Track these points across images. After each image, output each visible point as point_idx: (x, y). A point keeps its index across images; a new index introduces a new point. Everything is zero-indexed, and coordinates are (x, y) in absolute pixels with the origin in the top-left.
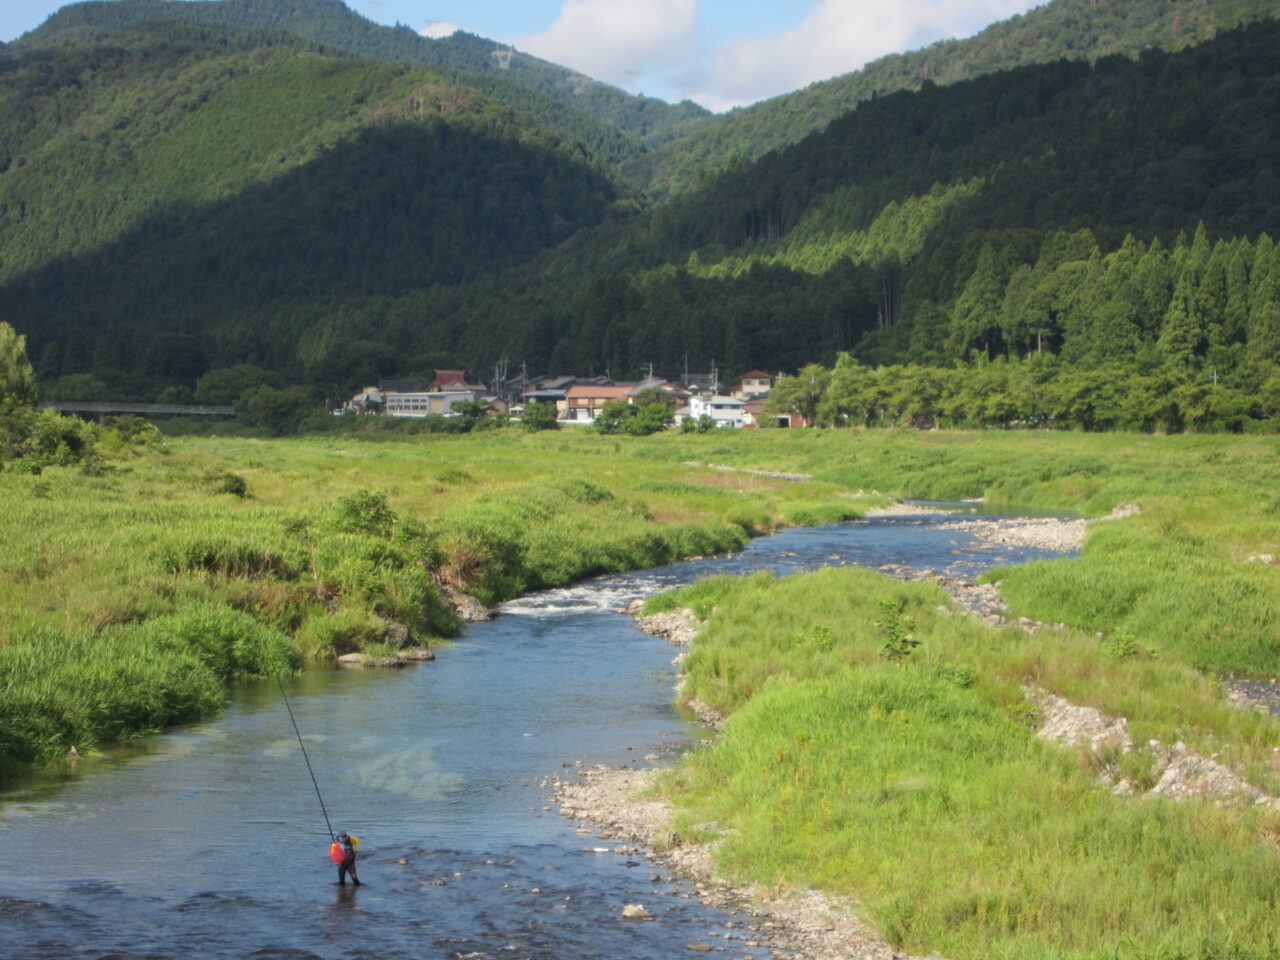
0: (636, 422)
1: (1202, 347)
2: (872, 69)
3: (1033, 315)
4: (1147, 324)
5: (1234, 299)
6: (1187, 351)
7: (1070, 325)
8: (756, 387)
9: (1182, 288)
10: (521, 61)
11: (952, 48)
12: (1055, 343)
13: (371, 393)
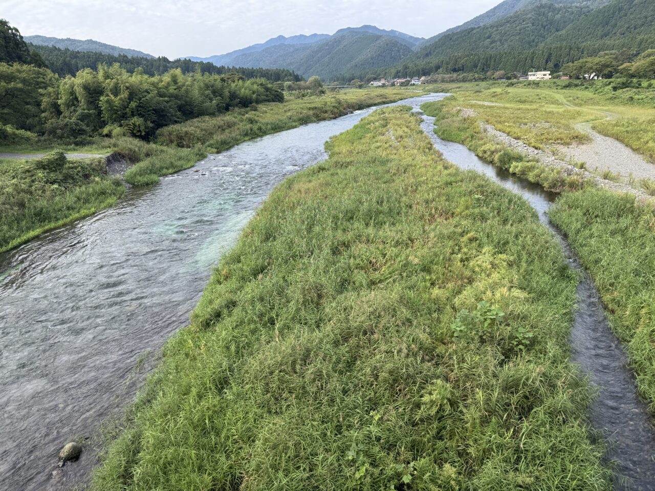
0: (405, 84)
1: (483, 69)
2: (447, 31)
3: (460, 66)
4: (476, 66)
5: (488, 62)
6: (481, 70)
7: (465, 67)
8: (423, 78)
9: (481, 61)
10: (400, 33)
11: (459, 27)
12: (463, 70)
13: (372, 83)
